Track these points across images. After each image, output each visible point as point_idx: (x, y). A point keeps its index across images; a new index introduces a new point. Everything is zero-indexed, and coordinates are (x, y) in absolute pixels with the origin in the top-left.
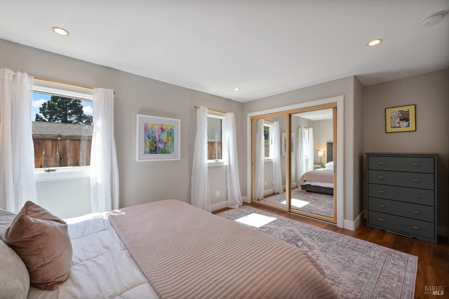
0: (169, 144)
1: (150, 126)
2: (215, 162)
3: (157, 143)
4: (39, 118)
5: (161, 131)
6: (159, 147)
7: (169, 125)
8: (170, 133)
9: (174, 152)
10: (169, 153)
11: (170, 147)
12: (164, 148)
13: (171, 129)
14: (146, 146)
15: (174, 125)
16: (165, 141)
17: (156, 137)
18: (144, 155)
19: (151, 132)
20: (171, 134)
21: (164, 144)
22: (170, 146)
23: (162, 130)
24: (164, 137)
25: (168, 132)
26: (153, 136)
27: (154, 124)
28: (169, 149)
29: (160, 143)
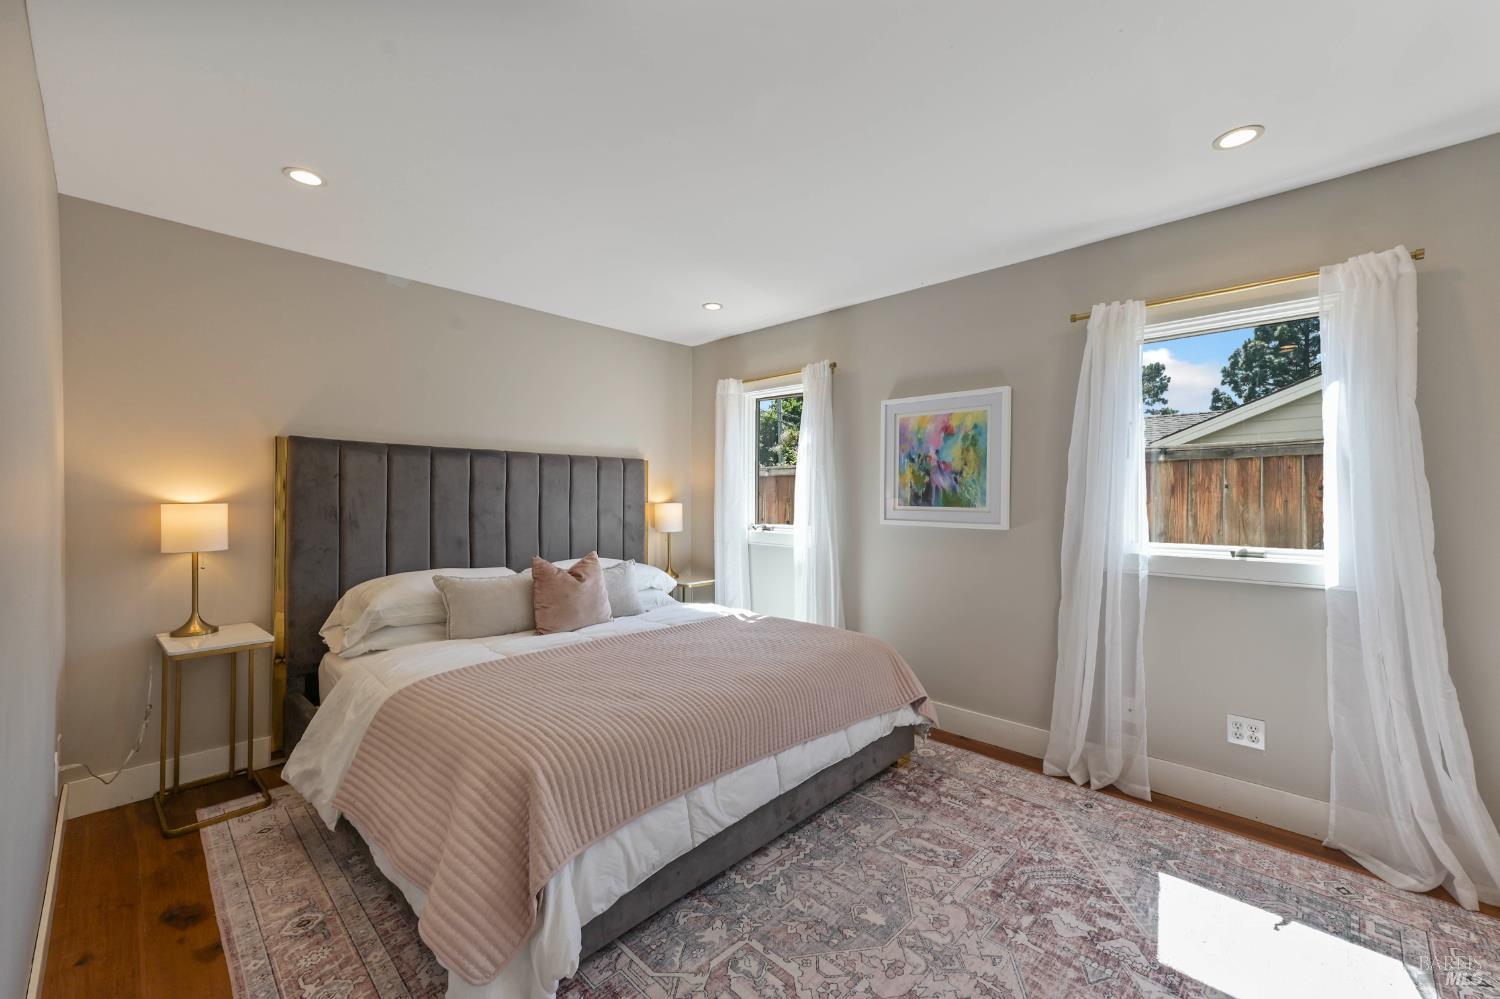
0: (969, 474)
1: (913, 425)
2: (1230, 557)
3: (933, 476)
4: (1220, 400)
5: (943, 435)
6: (937, 487)
7: (969, 413)
8: (973, 437)
9: (984, 502)
10: (969, 504)
11: (970, 486)
12: (954, 489)
13: (975, 426)
14: (903, 486)
15: (985, 411)
16: (957, 465)
17: (930, 457)
18: (898, 507)
19: (915, 443)
20: (975, 440)
21: (954, 475)
22: (973, 481)
23: (948, 432)
24: (953, 454)
25: (965, 438)
26: (922, 455)
27: (924, 417)
28: (968, 491)
29: (942, 472)
